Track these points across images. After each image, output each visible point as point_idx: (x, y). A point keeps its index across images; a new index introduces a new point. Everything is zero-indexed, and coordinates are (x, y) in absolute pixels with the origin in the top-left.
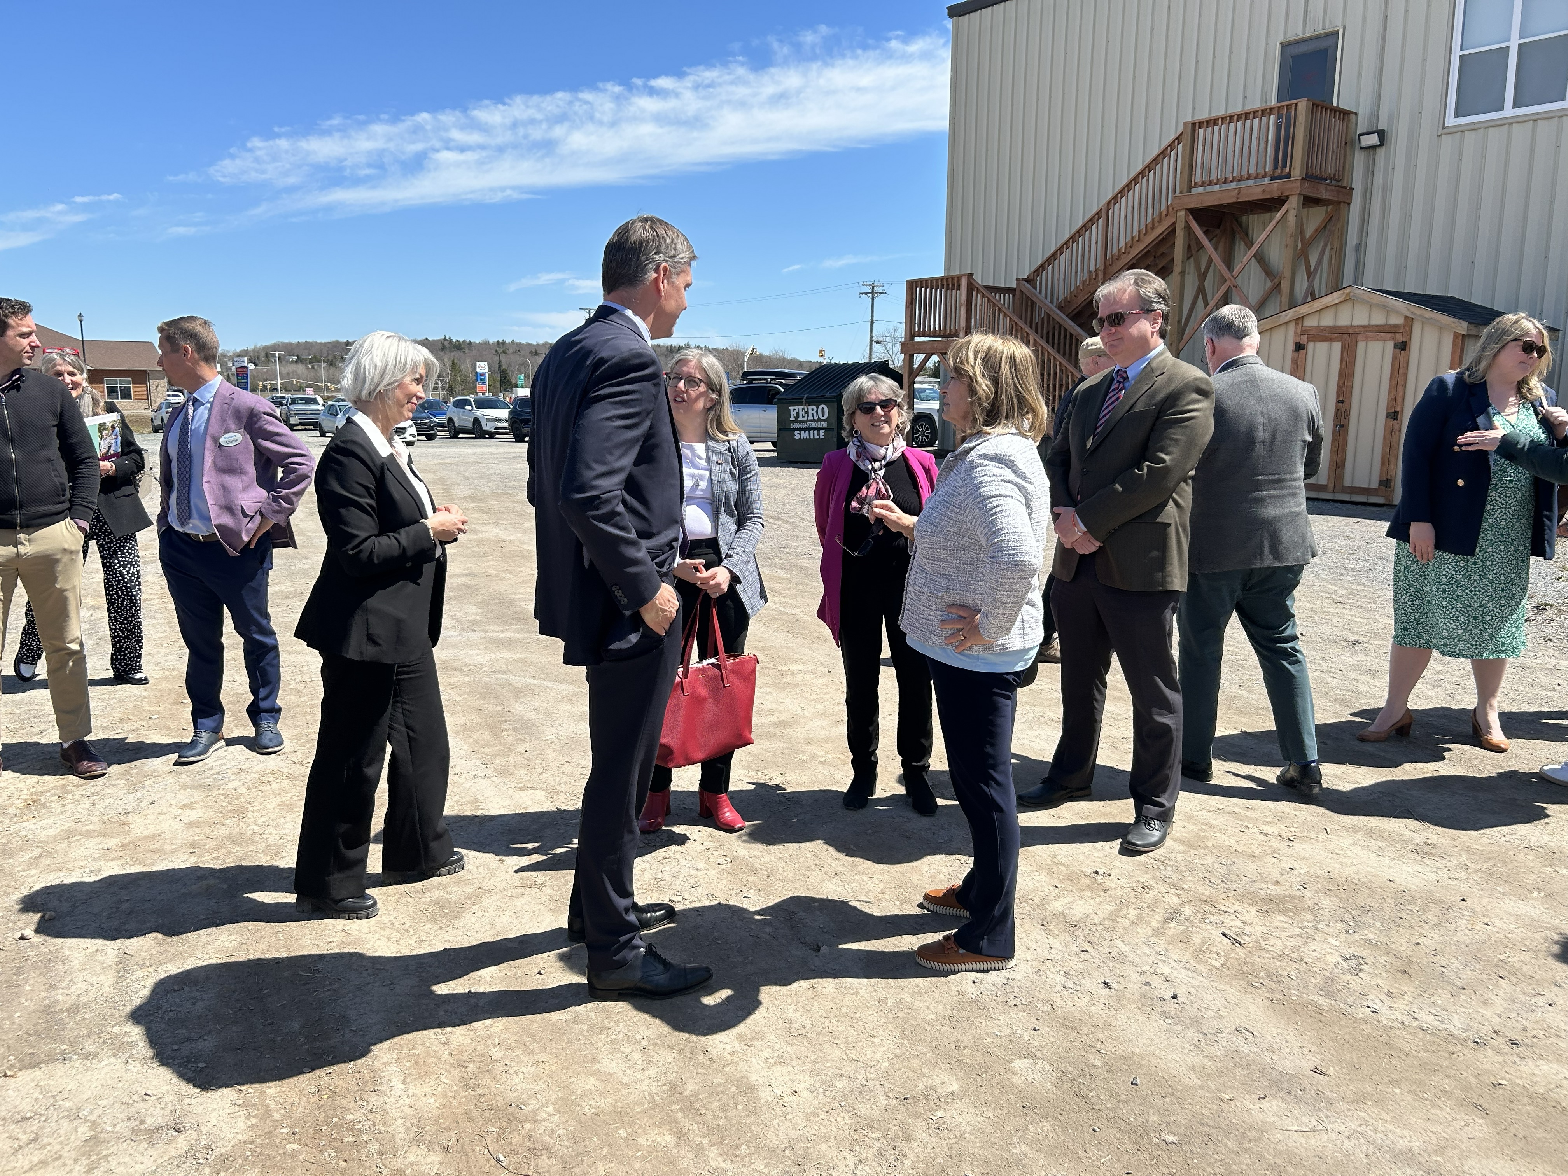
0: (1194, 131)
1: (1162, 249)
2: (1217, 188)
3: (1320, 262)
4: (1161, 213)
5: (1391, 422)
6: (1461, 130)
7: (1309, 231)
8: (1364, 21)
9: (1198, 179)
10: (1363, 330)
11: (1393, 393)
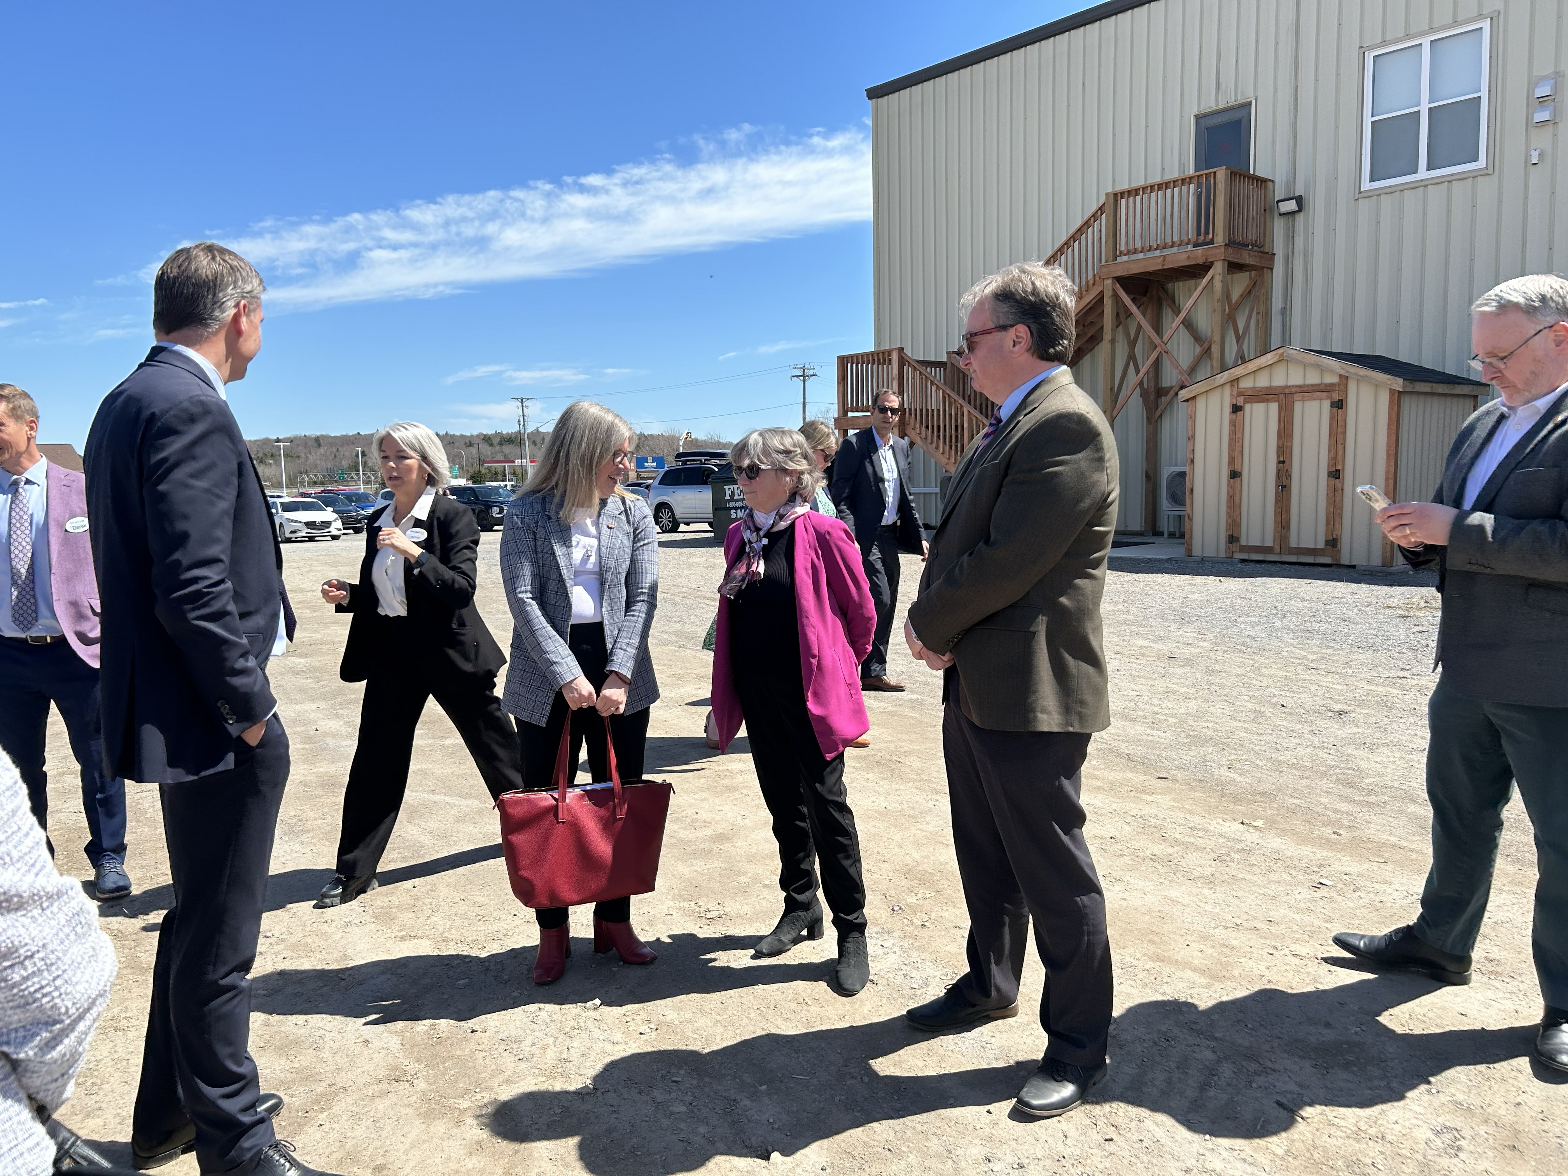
0: (1116, 201)
1: (1091, 318)
2: (1141, 256)
3: (1247, 327)
4: (1087, 282)
5: (1333, 481)
6: (1378, 193)
7: (1235, 297)
8: (1275, 91)
9: (1123, 248)
10: (1298, 390)
11: (1333, 451)
